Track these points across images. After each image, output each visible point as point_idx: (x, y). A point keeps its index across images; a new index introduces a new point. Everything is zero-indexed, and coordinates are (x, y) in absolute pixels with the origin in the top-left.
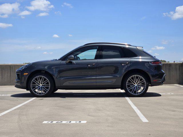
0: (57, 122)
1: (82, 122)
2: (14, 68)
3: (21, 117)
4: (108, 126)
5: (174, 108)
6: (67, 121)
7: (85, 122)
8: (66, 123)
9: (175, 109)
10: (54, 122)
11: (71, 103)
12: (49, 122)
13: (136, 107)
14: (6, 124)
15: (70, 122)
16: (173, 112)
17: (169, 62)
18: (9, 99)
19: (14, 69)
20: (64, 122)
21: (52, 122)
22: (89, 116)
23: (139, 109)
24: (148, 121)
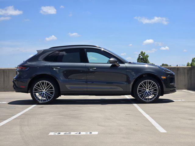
0: (65, 134)
1: (93, 133)
2: (8, 72)
3: (23, 128)
4: (124, 138)
5: (190, 116)
6: (76, 133)
7: (96, 133)
8: (75, 135)
9: (191, 118)
10: (62, 133)
11: (76, 111)
12: (56, 134)
13: (149, 116)
14: (8, 136)
15: (79, 133)
16: (190, 121)
17: (171, 66)
18: (6, 107)
19: (8, 74)
20: (73, 133)
21: (59, 133)
22: (99, 126)
23: (153, 118)
24: (166, 132)
